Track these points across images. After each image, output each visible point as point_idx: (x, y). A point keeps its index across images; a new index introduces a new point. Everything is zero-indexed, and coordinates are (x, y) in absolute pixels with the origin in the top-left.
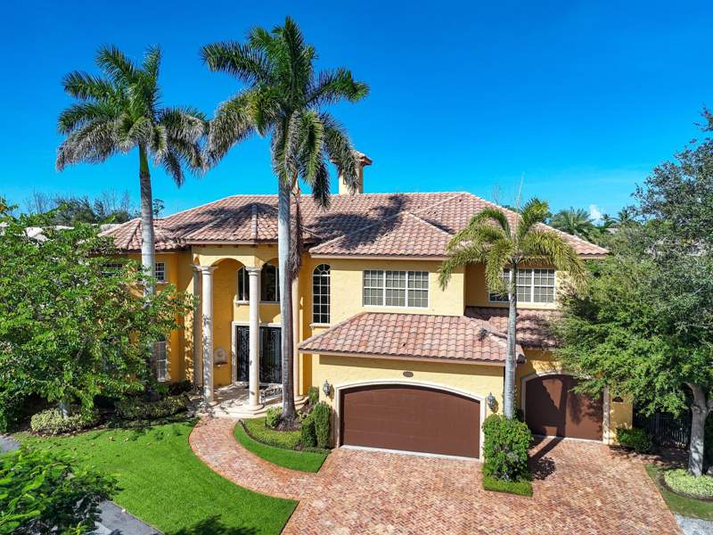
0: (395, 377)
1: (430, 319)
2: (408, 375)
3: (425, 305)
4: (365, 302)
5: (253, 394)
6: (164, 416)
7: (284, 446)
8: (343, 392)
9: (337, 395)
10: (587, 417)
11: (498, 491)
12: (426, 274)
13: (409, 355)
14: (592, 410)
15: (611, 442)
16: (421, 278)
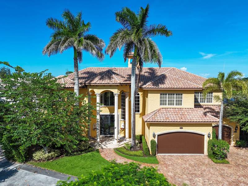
0: (177, 129)
1: (184, 109)
2: (181, 128)
3: (181, 105)
4: (161, 104)
5: (116, 140)
6: (85, 150)
7: (140, 156)
8: (158, 136)
9: (157, 136)
10: (226, 138)
11: (220, 163)
12: (182, 94)
13: (185, 122)
14: (227, 136)
15: (234, 145)
16: (180, 96)
